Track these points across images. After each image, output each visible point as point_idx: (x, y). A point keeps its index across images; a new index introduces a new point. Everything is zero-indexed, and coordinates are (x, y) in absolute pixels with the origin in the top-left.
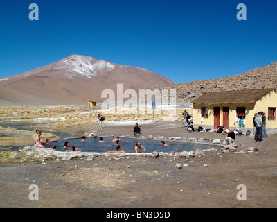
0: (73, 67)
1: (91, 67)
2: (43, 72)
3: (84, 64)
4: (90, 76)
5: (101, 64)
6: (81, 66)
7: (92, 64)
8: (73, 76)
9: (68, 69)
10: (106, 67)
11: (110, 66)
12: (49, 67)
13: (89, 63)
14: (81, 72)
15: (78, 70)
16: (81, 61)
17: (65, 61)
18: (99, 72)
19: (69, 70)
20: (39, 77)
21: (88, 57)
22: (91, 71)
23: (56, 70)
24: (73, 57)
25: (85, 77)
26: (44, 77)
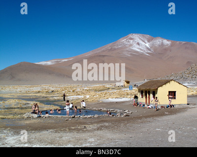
0: (131, 45)
1: (147, 45)
2: (104, 51)
3: (141, 42)
4: (148, 53)
5: (158, 41)
6: (138, 44)
7: (149, 41)
8: (131, 54)
9: (126, 47)
10: (162, 44)
11: (167, 42)
12: (108, 46)
13: (146, 41)
14: (139, 50)
15: (136, 48)
16: (139, 40)
17: (123, 40)
18: (155, 49)
19: (127, 49)
20: (100, 56)
21: (145, 35)
22: (148, 48)
23: (115, 49)
24: (130, 36)
25: (142, 54)
26: (104, 56)
